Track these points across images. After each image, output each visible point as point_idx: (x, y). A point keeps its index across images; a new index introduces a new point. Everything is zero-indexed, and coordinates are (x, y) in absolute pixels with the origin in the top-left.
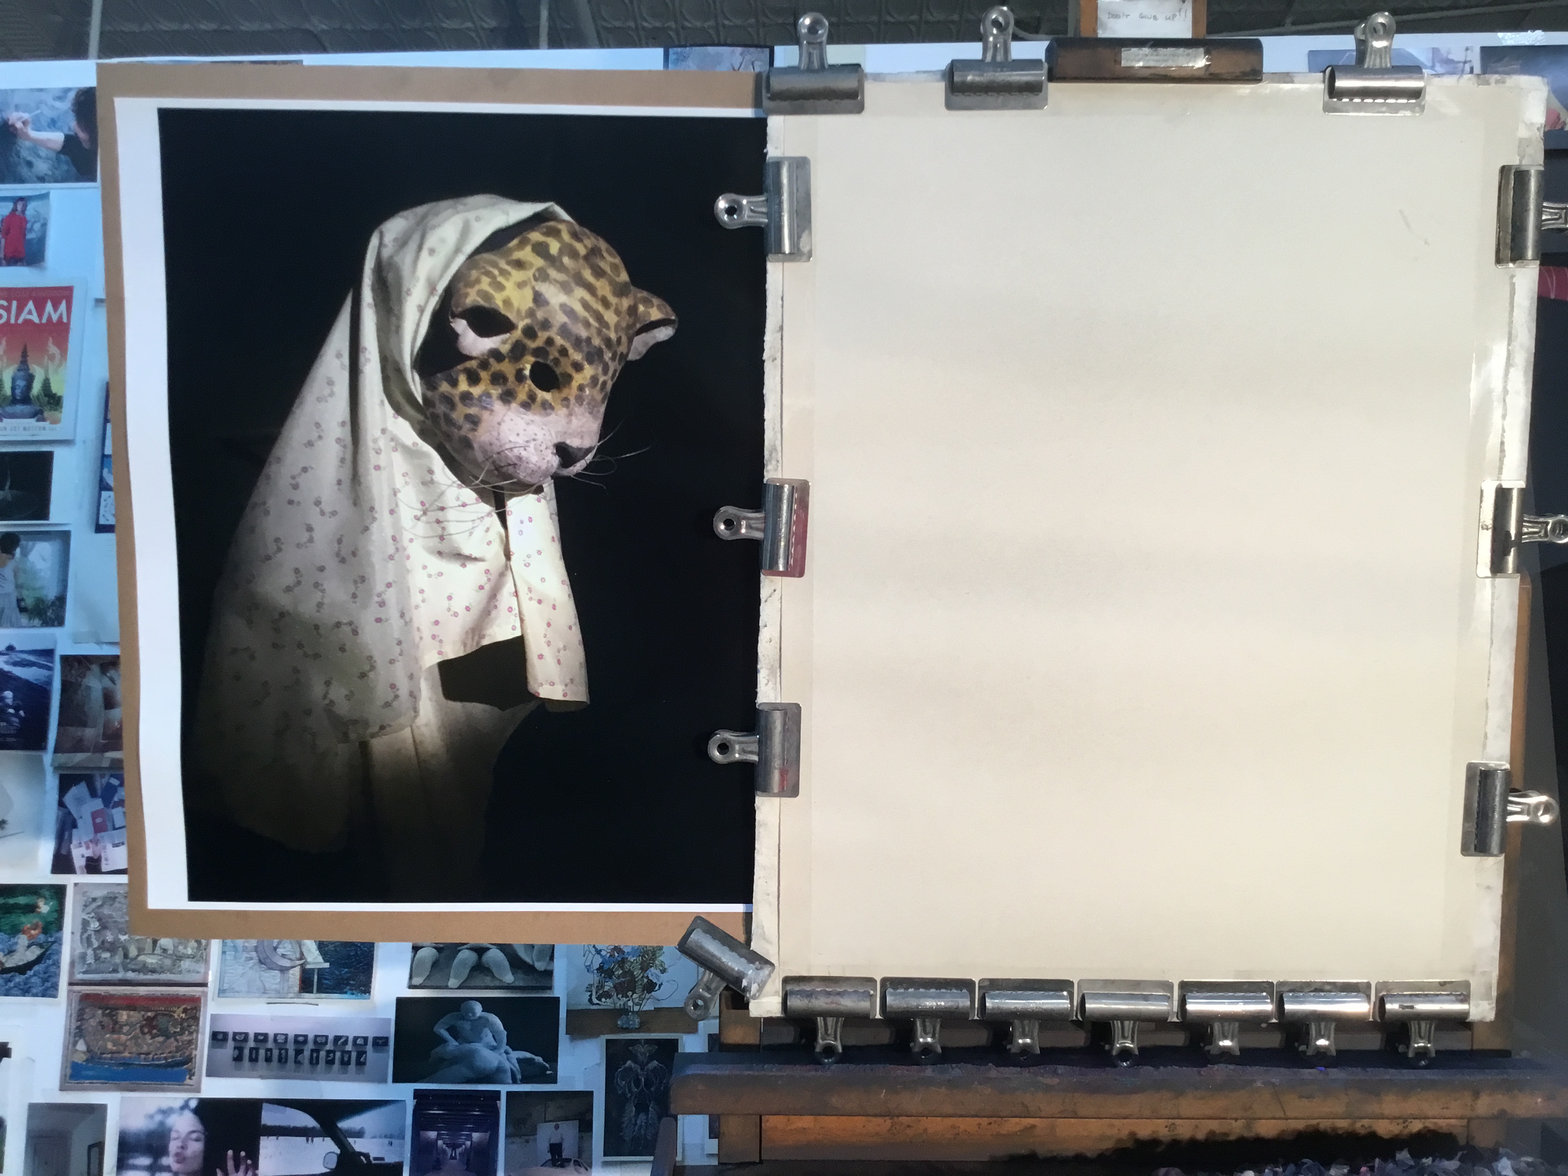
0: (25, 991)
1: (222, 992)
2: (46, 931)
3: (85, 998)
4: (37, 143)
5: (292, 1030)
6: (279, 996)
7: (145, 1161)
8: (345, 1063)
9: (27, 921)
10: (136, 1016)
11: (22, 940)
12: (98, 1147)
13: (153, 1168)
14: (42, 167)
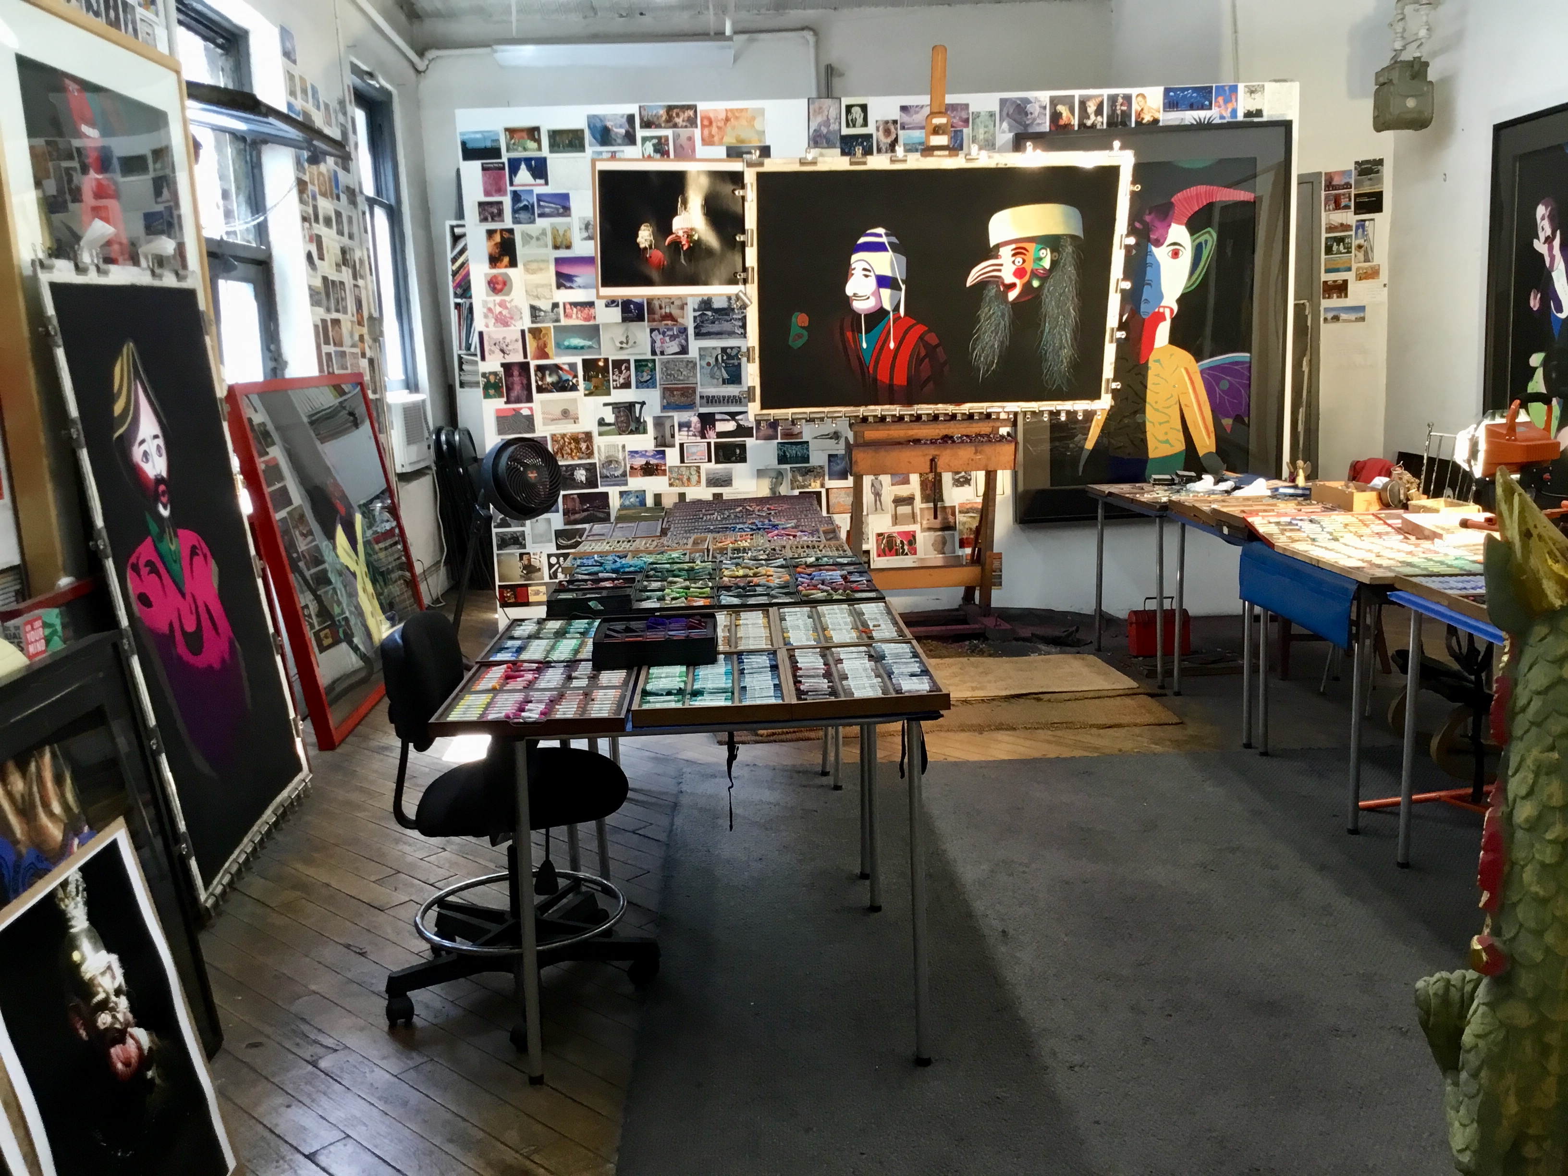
0: (648, 387)
1: (701, 385)
2: (651, 371)
3: (664, 388)
4: (616, 134)
5: (722, 394)
6: (717, 386)
7: (686, 429)
8: (736, 402)
9: (646, 369)
10: (679, 393)
11: (645, 374)
12: (673, 426)
13: (688, 431)
14: (619, 141)
